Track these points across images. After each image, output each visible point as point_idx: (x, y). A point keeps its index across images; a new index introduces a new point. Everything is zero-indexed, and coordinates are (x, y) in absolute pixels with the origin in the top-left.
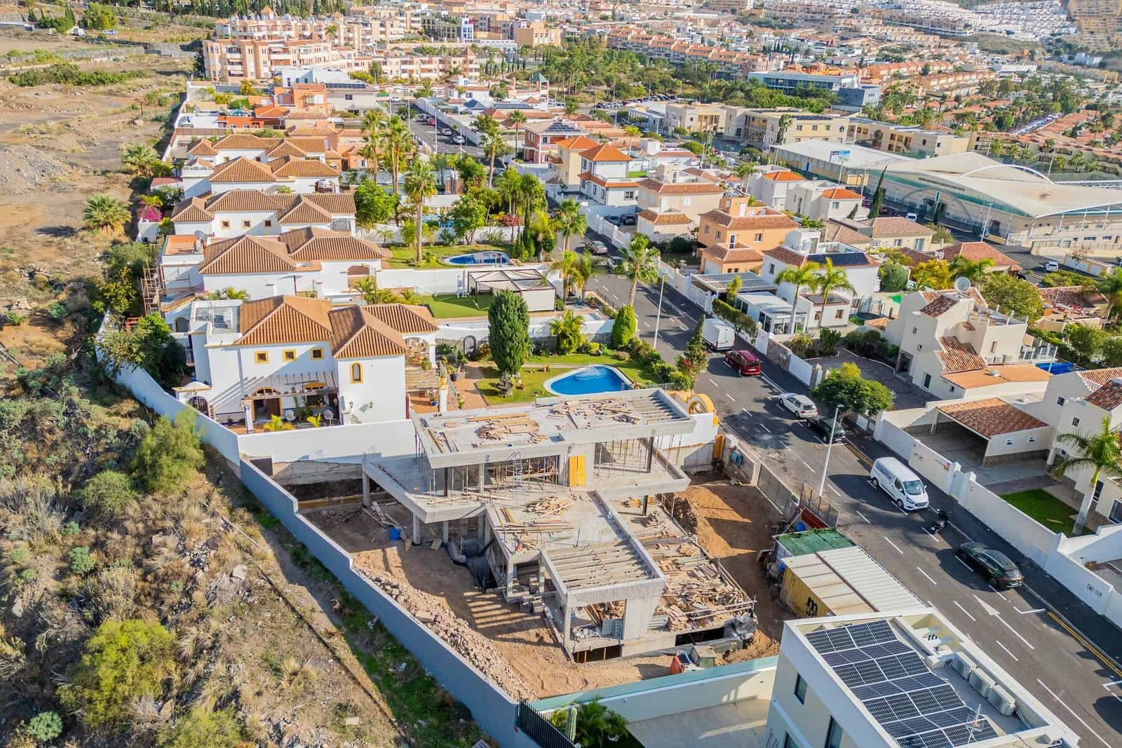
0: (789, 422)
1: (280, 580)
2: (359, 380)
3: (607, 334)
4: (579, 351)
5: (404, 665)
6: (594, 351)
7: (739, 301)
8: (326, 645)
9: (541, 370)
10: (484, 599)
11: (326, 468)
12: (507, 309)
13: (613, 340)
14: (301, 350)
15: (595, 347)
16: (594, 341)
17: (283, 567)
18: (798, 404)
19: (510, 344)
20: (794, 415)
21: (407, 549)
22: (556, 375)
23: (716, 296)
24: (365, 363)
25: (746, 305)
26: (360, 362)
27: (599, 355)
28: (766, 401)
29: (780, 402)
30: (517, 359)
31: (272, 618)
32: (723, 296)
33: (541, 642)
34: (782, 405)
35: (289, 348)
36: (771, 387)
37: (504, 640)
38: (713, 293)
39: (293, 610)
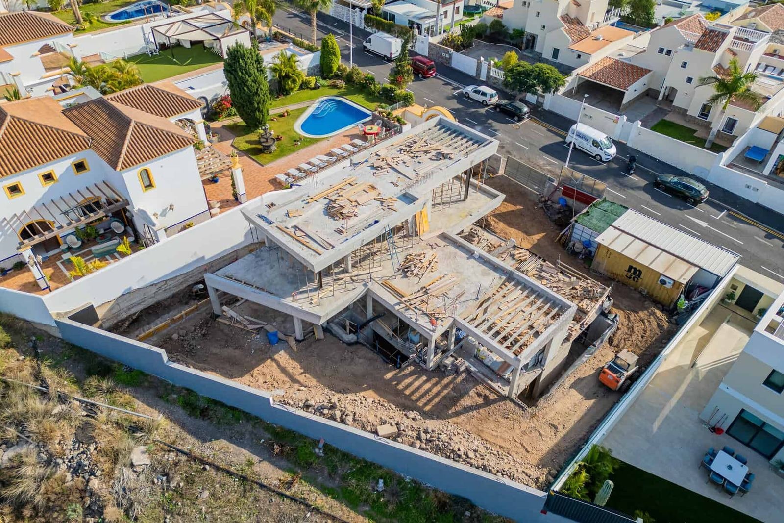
0: (483, 111)
1: (191, 443)
2: (150, 185)
3: (316, 66)
4: (301, 88)
5: (381, 481)
6: (312, 85)
7: (385, 13)
8: (291, 498)
9: (282, 116)
10: (406, 376)
11: (154, 289)
12: (246, 63)
13: (324, 70)
14: (61, 167)
15: (312, 80)
16: (308, 75)
17: (183, 426)
18: (484, 94)
19: (257, 98)
20: (483, 104)
21: (295, 349)
22: (298, 117)
23: (365, 12)
24: (154, 167)
25: (393, 17)
26: (146, 167)
27: (319, 87)
28: (454, 97)
29: (466, 95)
30: (265, 111)
31: (213, 495)
32: (370, 10)
33: (487, 402)
34: (469, 97)
35: (45, 170)
36: (451, 84)
37: (457, 414)
38: (362, 9)
39: (230, 473)
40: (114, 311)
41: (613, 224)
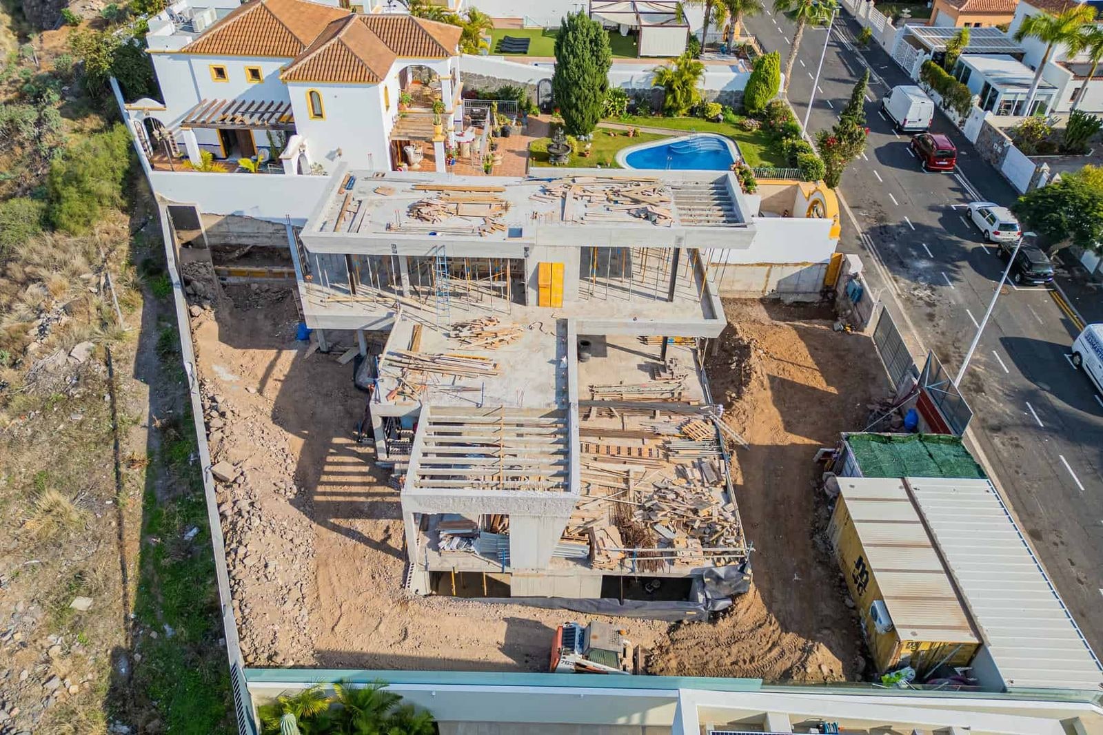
0: (970, 245)
1: (125, 371)
2: (321, 115)
3: (737, 93)
4: (692, 112)
5: (195, 531)
6: (712, 115)
7: (961, 65)
8: (118, 474)
9: (627, 134)
10: (354, 454)
11: (271, 229)
12: (575, 39)
13: (742, 103)
14: (268, 68)
15: (716, 110)
16: (717, 101)
17: (141, 350)
18: (993, 219)
19: (576, 90)
20: (983, 236)
21: (307, 355)
22: (642, 141)
23: (929, 57)
24: (327, 92)
25: (968, 71)
26: (317, 89)
27: (718, 120)
28: (947, 211)
29: (967, 214)
30: (588, 114)
31: (82, 423)
32: (940, 58)
34: (969, 219)
35: (254, 65)
36: (963, 191)
37: (336, 528)
38: (927, 51)
39: (113, 417)
40: (222, 229)
41: (910, 480)
